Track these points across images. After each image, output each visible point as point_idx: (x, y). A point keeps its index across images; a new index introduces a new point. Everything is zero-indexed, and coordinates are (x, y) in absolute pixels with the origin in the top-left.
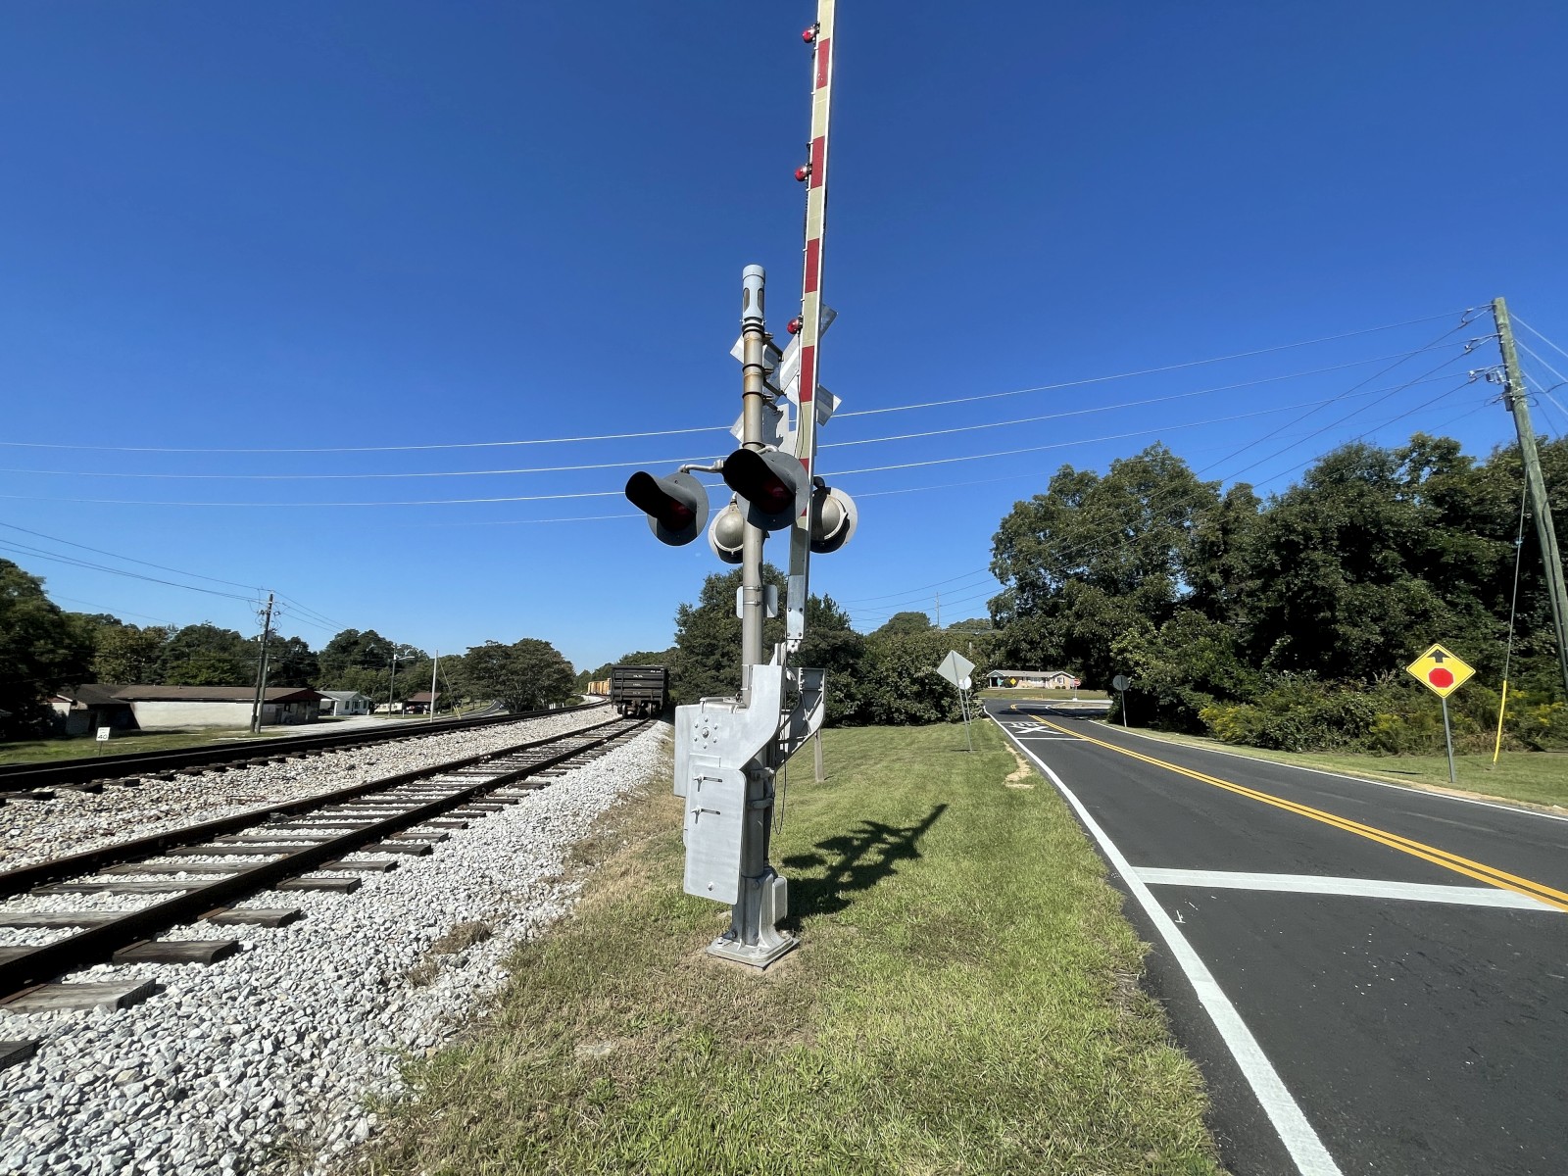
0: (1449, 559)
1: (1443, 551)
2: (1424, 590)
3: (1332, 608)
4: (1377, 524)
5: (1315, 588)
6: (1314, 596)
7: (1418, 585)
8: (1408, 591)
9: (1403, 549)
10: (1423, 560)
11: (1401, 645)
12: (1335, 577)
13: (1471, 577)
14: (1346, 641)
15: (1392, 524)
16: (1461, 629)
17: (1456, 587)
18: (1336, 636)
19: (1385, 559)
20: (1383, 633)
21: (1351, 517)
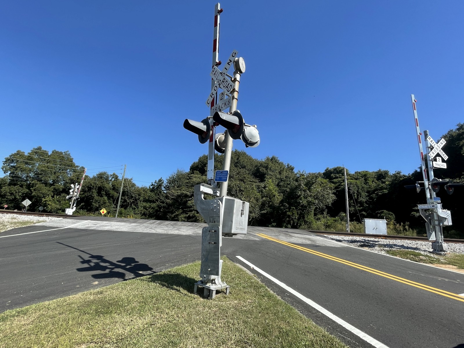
0: (111, 195)
1: (110, 194)
2: (106, 199)
3: (93, 200)
4: (104, 187)
5: (91, 196)
6: (91, 197)
7: (106, 198)
8: (104, 199)
9: (106, 192)
10: (108, 195)
11: (100, 207)
12: (95, 195)
13: (113, 198)
14: (93, 205)
15: (106, 188)
16: (109, 206)
17: (110, 199)
18: (92, 204)
19: (103, 193)
20: (99, 205)
21: (101, 185)
